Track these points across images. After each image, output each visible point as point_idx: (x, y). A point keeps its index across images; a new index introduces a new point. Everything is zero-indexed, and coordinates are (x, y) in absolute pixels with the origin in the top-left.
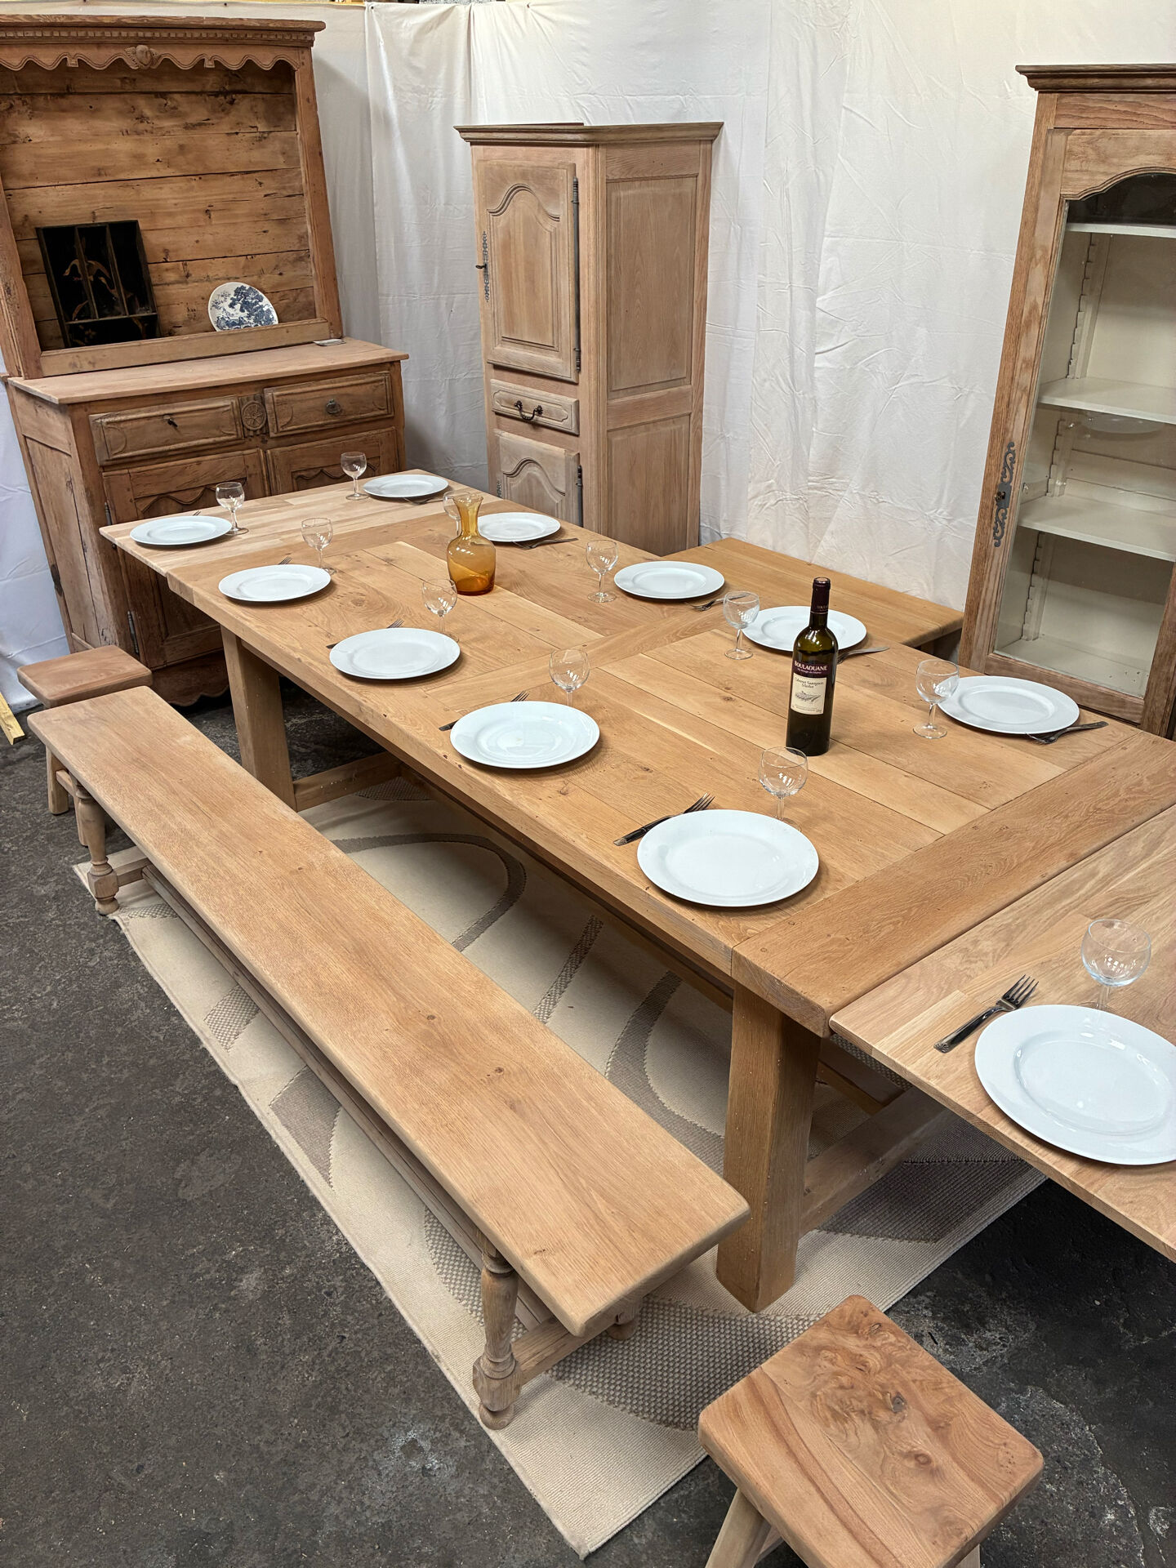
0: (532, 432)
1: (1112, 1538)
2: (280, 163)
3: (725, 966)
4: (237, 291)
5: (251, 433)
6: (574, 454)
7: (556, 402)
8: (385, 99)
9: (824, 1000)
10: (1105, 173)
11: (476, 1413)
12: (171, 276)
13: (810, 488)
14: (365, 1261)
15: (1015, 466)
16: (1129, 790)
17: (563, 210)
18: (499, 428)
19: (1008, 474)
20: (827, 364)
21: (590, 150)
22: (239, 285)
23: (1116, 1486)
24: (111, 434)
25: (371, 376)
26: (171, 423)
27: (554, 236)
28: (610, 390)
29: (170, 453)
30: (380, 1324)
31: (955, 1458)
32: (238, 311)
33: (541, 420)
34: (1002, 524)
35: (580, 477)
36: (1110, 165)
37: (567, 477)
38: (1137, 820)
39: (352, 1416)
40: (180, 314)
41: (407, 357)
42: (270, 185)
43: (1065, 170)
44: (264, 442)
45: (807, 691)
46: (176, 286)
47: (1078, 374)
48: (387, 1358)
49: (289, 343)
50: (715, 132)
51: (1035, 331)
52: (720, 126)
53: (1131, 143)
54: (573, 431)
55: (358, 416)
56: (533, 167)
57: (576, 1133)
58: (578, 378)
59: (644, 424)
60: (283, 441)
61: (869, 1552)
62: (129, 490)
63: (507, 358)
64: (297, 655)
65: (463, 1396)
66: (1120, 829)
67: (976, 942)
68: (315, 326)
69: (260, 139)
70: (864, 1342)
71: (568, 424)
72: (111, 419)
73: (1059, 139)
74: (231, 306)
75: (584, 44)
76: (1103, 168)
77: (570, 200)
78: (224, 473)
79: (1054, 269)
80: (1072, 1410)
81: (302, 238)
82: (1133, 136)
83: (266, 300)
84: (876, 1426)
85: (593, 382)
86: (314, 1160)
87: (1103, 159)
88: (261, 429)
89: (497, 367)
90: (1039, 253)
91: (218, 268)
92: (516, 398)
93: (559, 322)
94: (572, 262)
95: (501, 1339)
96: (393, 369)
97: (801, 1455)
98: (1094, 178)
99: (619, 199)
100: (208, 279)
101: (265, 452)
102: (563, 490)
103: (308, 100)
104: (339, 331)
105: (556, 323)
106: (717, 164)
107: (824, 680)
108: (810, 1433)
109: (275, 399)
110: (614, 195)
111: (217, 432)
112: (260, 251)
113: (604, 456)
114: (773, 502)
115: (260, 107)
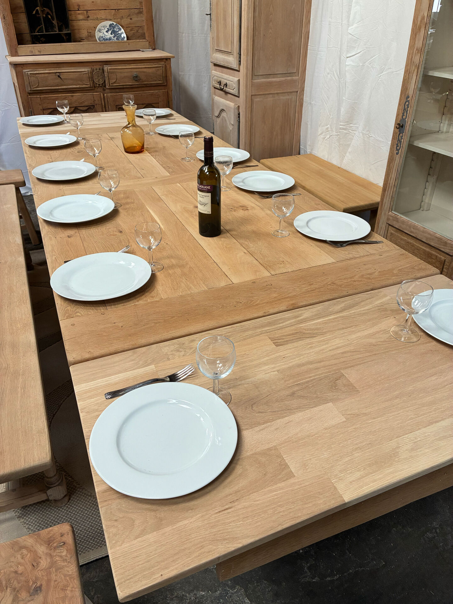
0: (224, 95)
4: (110, 25)
5: (97, 85)
6: (237, 106)
7: (230, 79)
12: (81, 17)
13: (341, 129)
15: (409, 109)
16: (362, 276)
18: (215, 94)
19: (405, 114)
20: (351, 63)
22: (111, 22)
24: (32, 79)
25: (156, 64)
26: (59, 76)
28: (253, 75)
29: (60, 90)
32: (110, 34)
33: (227, 90)
34: (400, 142)
35: (239, 117)
37: (235, 117)
40: (84, 34)
41: (174, 57)
44: (104, 90)
46: (83, 21)
49: (129, 50)
54: (236, 95)
55: (149, 83)
58: (239, 68)
59: (272, 94)
60: (113, 91)
62: (40, 105)
63: (217, 59)
68: (142, 43)
70: (48, 551)
71: (235, 92)
72: (32, 72)
74: (107, 32)
78: (83, 102)
81: (142, 3)
83: (123, 30)
84: (15, 600)
85: (245, 70)
88: (102, 84)
89: (215, 65)
91: (102, 14)
92: (219, 79)
94: (238, 9)
96: (167, 62)
100: (97, 19)
101: (104, 95)
102: (233, 123)
104: (153, 46)
105: (232, 40)
109: (109, 70)
111: (81, 83)
112: (122, 8)
113: (249, 107)
114: (328, 136)
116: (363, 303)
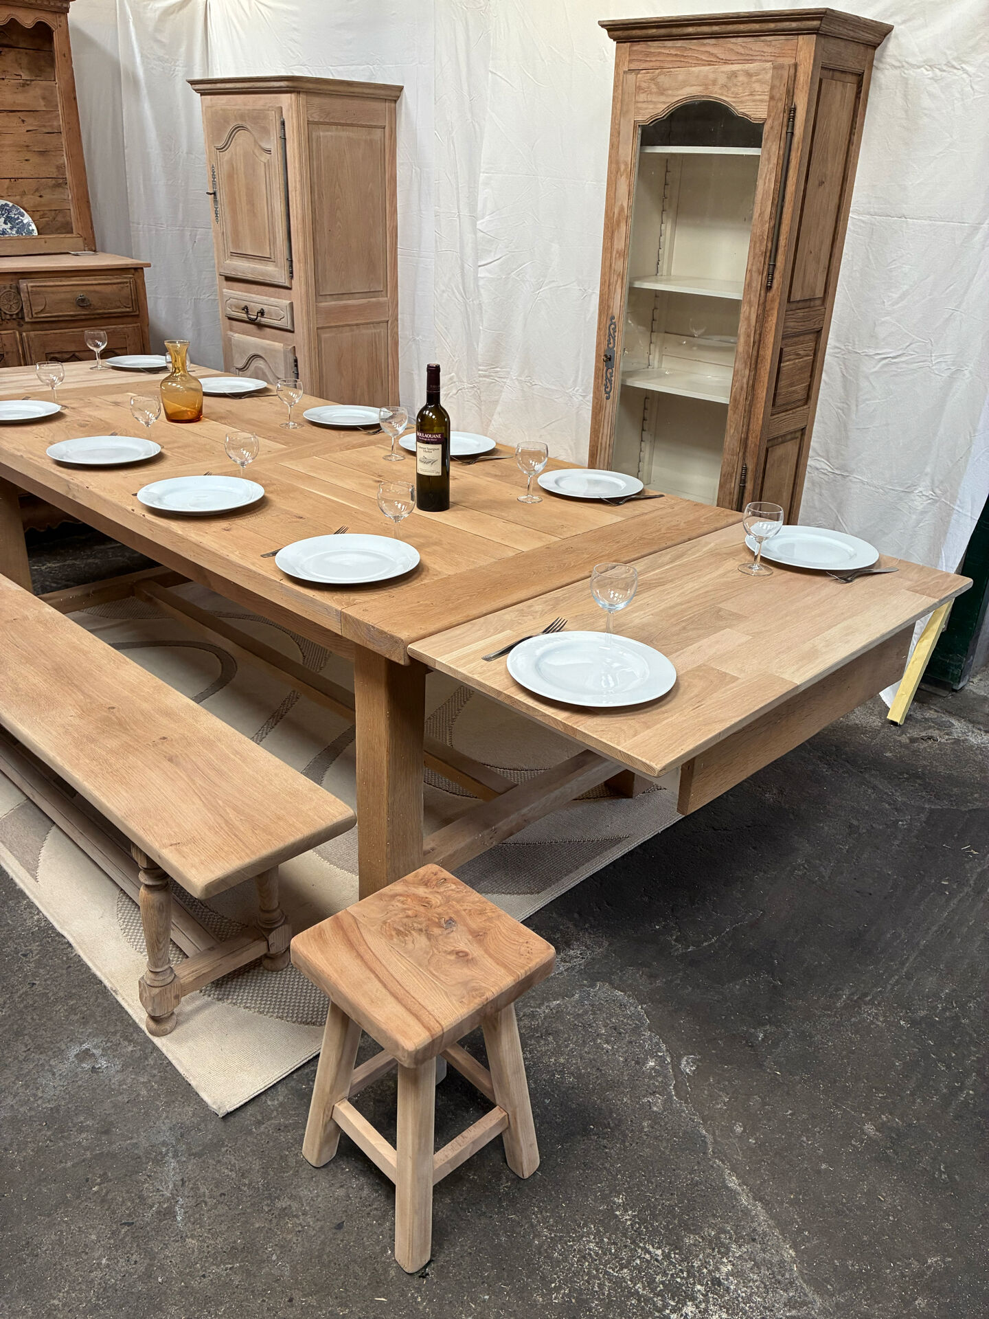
0: (258, 331)
1: (651, 1077)
2: (41, 105)
3: (336, 628)
4: (2, 208)
5: (8, 317)
6: (290, 347)
7: (274, 305)
8: (134, 63)
9: (404, 635)
10: (664, 103)
11: (144, 1027)
13: (480, 376)
14: (60, 930)
15: (616, 334)
16: (668, 529)
17: (273, 144)
18: (231, 330)
19: (612, 341)
20: (488, 275)
21: (293, 96)
22: (4, 202)
23: (657, 1044)
25: (117, 278)
27: (268, 165)
28: (318, 294)
30: (69, 973)
31: (486, 951)
32: (2, 224)
33: (264, 320)
34: (610, 381)
35: (296, 366)
36: (668, 96)
37: (286, 368)
38: (669, 543)
39: (33, 1038)
41: (149, 265)
42: (32, 123)
43: (637, 102)
44: (20, 325)
45: (427, 455)
47: (665, 273)
48: (70, 996)
49: (46, 252)
50: (397, 94)
51: (623, 227)
52: (401, 88)
53: (681, 78)
54: (289, 328)
55: (106, 311)
56: (249, 110)
57: (220, 773)
58: (291, 284)
59: (349, 325)
60: (38, 326)
63: (235, 270)
64: (19, 454)
65: (134, 1017)
66: (655, 548)
67: (530, 606)
68: (67, 241)
69: (23, 85)
70: (431, 890)
71: (285, 323)
73: (631, 77)
75: (294, 25)
76: (663, 99)
77: (278, 136)
79: (634, 178)
80: (629, 996)
81: (60, 168)
82: (681, 74)
83: (27, 219)
84: (429, 937)
85: (303, 287)
86: (24, 864)
87: (662, 91)
88: (17, 314)
89: (228, 279)
90: (622, 167)
92: (244, 304)
93: (275, 238)
94: (282, 187)
96: (137, 274)
97: (367, 957)
98: (655, 107)
99: (319, 137)
102: (283, 378)
103: (64, 55)
104: (92, 245)
105: (272, 238)
106: (401, 115)
107: (440, 446)
108: (377, 944)
109: (30, 289)
110: (314, 135)
112: (23, 176)
113: (315, 348)
114: (455, 391)
115: (25, 60)
116: (690, 552)
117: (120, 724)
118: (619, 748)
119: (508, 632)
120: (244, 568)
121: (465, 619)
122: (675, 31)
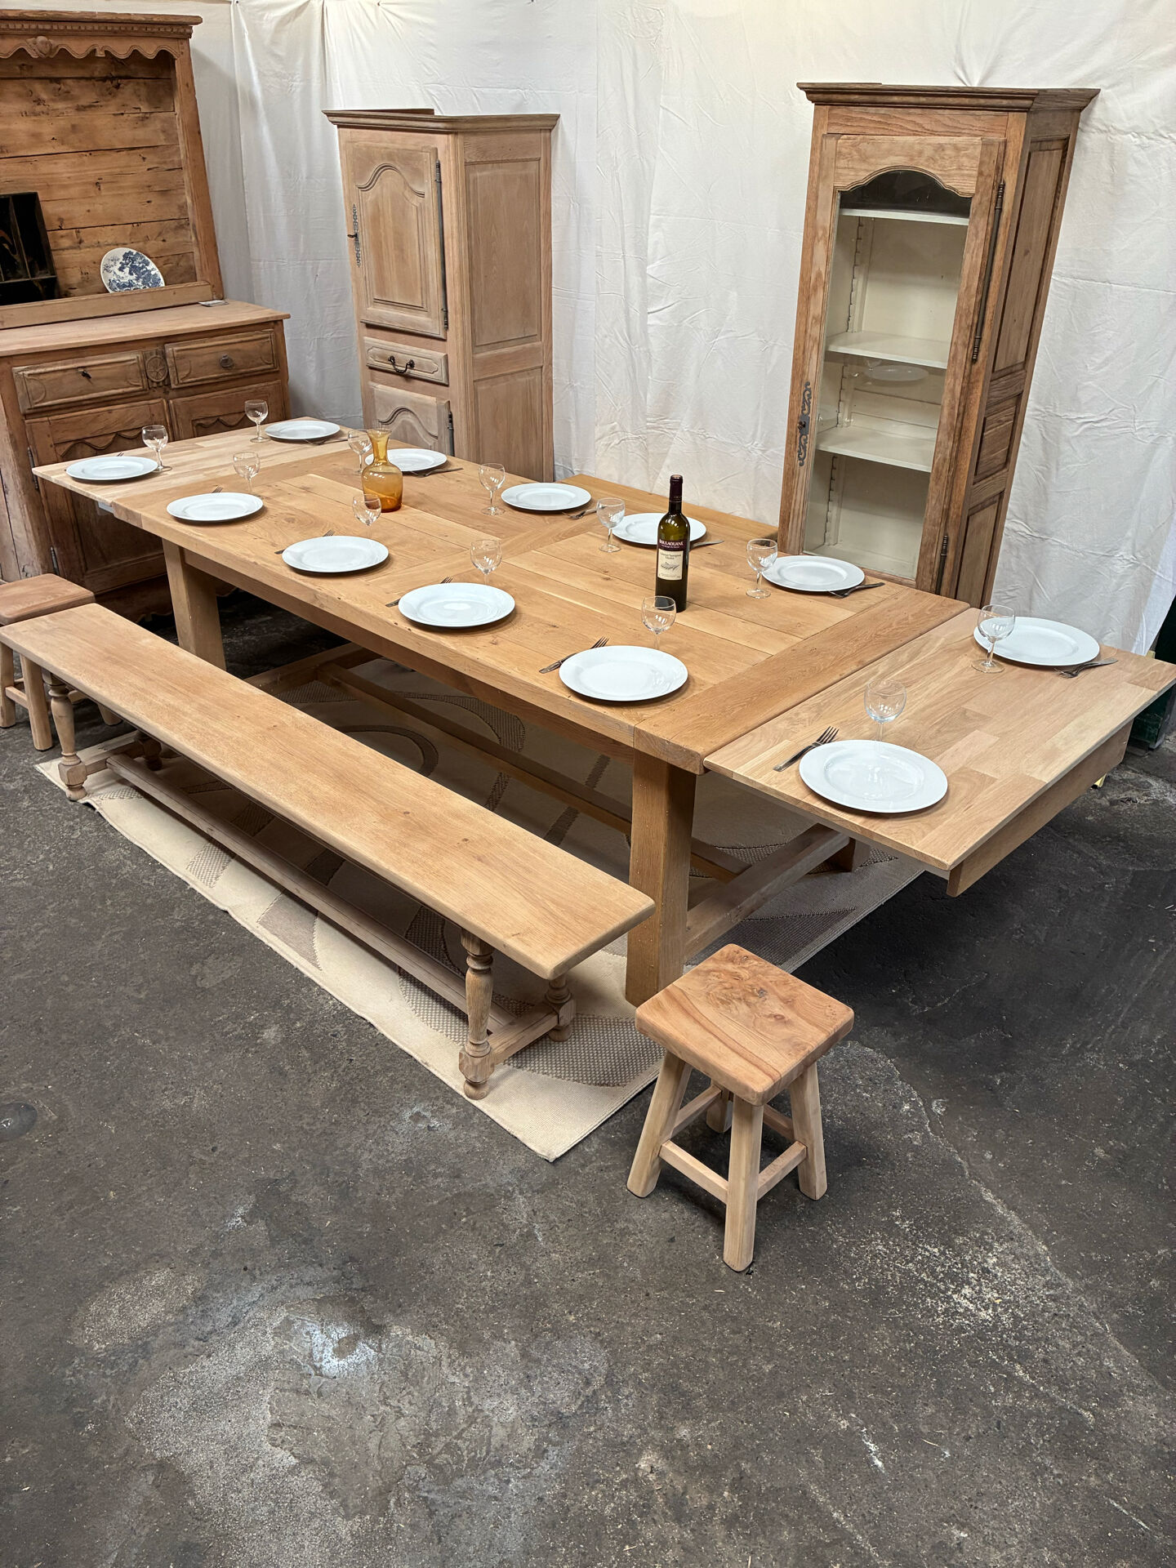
0: (405, 383)
1: (908, 1118)
2: (161, 140)
3: (628, 741)
4: (126, 256)
5: (155, 385)
6: (445, 402)
7: (427, 357)
8: (250, 83)
9: (699, 749)
10: (867, 171)
11: (462, 1093)
12: (65, 243)
13: (648, 428)
14: (358, 1013)
15: (811, 400)
16: (898, 623)
17: (428, 188)
18: (373, 380)
19: (806, 407)
20: (658, 322)
21: (450, 137)
22: (127, 250)
23: (909, 1091)
24: (32, 385)
25: (258, 334)
26: (85, 375)
27: (420, 210)
28: (474, 345)
29: (85, 403)
30: (378, 1050)
31: (798, 1015)
32: (127, 274)
33: (413, 372)
34: (805, 448)
35: (451, 422)
36: (870, 164)
37: (439, 423)
38: (904, 640)
39: (368, 1104)
40: (73, 277)
41: (288, 317)
42: (153, 160)
43: (836, 167)
44: (166, 392)
45: (670, 562)
46: (70, 251)
47: (856, 329)
48: (388, 1069)
49: (176, 304)
50: (554, 123)
51: (820, 294)
52: (557, 117)
53: (885, 146)
54: (443, 382)
55: (248, 370)
56: (398, 149)
57: (528, 871)
58: (446, 335)
59: (503, 375)
60: (183, 392)
61: (750, 1062)
62: (48, 436)
63: (380, 318)
64: (253, 560)
65: (450, 1084)
66: (893, 646)
67: (797, 714)
68: (198, 288)
69: (143, 119)
70: (737, 966)
71: (439, 376)
72: (32, 372)
73: (831, 142)
74: (121, 269)
75: (431, 40)
76: (865, 166)
77: (434, 179)
78: (132, 421)
79: (832, 245)
80: (878, 1052)
81: (182, 207)
82: (885, 141)
83: (152, 266)
84: (748, 1004)
85: (460, 338)
86: (303, 955)
87: (864, 159)
88: (163, 381)
89: (369, 326)
90: (820, 233)
91: (108, 235)
92: (390, 354)
93: (427, 285)
94: (437, 233)
95: (482, 1025)
96: (276, 327)
97: (703, 1021)
98: (857, 174)
99: (475, 179)
100: (99, 245)
101: (168, 402)
102: (435, 433)
103: (187, 85)
104: (219, 292)
105: (424, 286)
106: (556, 149)
107: (681, 553)
108: (708, 1012)
109: (176, 354)
110: (471, 176)
111: (125, 384)
112: (145, 220)
113: (471, 403)
114: (617, 441)
115: (143, 91)
116: (924, 649)
117: (421, 828)
118: (914, 848)
119: (785, 743)
120: (528, 684)
121: (745, 731)
122: (879, 99)
